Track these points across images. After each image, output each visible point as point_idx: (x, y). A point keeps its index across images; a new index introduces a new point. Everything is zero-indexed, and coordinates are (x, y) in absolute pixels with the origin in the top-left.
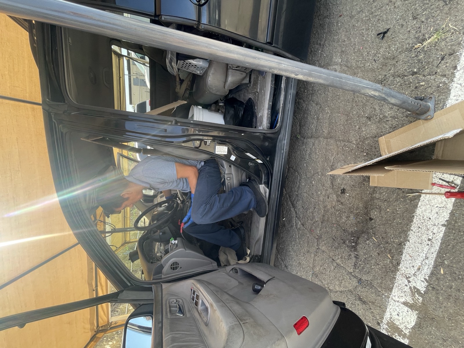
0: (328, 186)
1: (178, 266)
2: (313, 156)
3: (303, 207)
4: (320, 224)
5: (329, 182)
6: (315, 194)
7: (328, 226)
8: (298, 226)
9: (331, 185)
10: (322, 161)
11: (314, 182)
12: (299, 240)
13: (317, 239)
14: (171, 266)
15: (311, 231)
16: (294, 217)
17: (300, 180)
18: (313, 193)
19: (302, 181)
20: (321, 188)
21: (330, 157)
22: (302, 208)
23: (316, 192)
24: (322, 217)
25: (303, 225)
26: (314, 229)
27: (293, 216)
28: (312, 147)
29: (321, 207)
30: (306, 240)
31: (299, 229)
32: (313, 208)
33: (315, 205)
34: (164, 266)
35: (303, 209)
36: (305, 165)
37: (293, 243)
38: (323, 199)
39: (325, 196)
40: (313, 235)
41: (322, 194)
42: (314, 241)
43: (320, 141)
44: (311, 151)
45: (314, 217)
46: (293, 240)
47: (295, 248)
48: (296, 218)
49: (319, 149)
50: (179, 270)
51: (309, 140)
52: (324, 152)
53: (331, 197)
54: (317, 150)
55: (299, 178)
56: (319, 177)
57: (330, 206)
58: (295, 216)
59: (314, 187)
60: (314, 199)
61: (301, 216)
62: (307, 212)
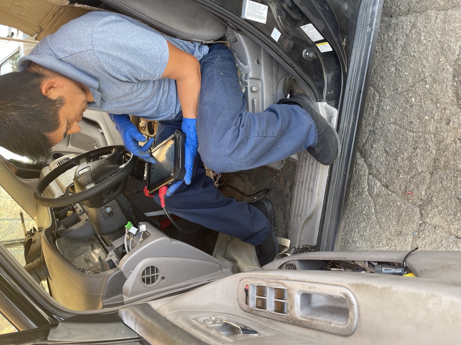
0: (448, 101)
1: (157, 276)
2: (414, 48)
3: (386, 152)
4: (428, 176)
5: (450, 93)
6: (416, 122)
7: (447, 178)
8: (376, 190)
9: (455, 99)
10: (435, 55)
11: (413, 99)
12: (376, 216)
13: (419, 206)
14: (143, 274)
15: (406, 194)
16: (365, 175)
17: (380, 101)
18: (411, 120)
19: (385, 102)
20: (432, 107)
21: (451, 45)
22: (385, 155)
23: (419, 118)
24: (432, 163)
25: (387, 187)
26: (414, 189)
27: (362, 173)
28: (410, 31)
29: (431, 144)
30: (394, 213)
31: (378, 195)
32: (410, 149)
33: (416, 142)
34: (126, 275)
35: (388, 155)
36: (393, 69)
37: (363, 225)
38: (437, 128)
39: (440, 121)
40: (411, 201)
41: (433, 118)
42: (413, 211)
43: (428, 18)
44: (408, 40)
45: (412, 166)
46: (361, 219)
47: (367, 234)
48: (371, 177)
49: (428, 32)
50: (159, 282)
51: (403, 18)
52: (439, 37)
53: (454, 121)
54: (423, 34)
55: (378, 98)
56: (427, 86)
57: (452, 139)
58: (367, 174)
59: (415, 109)
60: (413, 132)
61: (383, 170)
62: (396, 160)
